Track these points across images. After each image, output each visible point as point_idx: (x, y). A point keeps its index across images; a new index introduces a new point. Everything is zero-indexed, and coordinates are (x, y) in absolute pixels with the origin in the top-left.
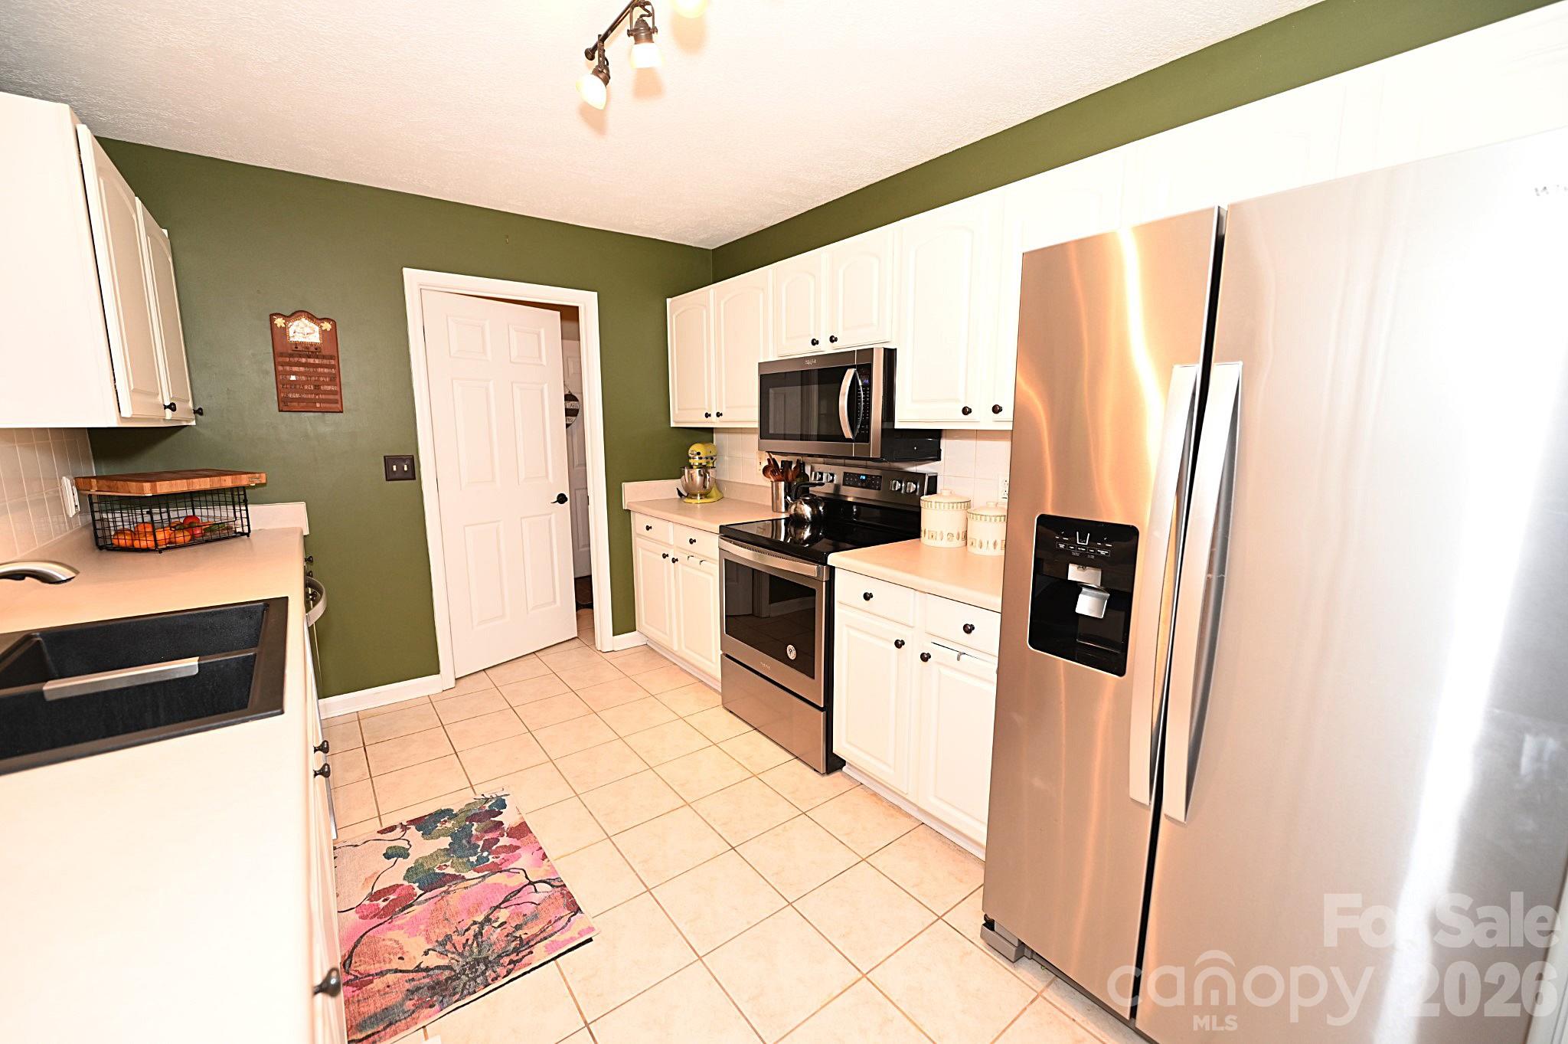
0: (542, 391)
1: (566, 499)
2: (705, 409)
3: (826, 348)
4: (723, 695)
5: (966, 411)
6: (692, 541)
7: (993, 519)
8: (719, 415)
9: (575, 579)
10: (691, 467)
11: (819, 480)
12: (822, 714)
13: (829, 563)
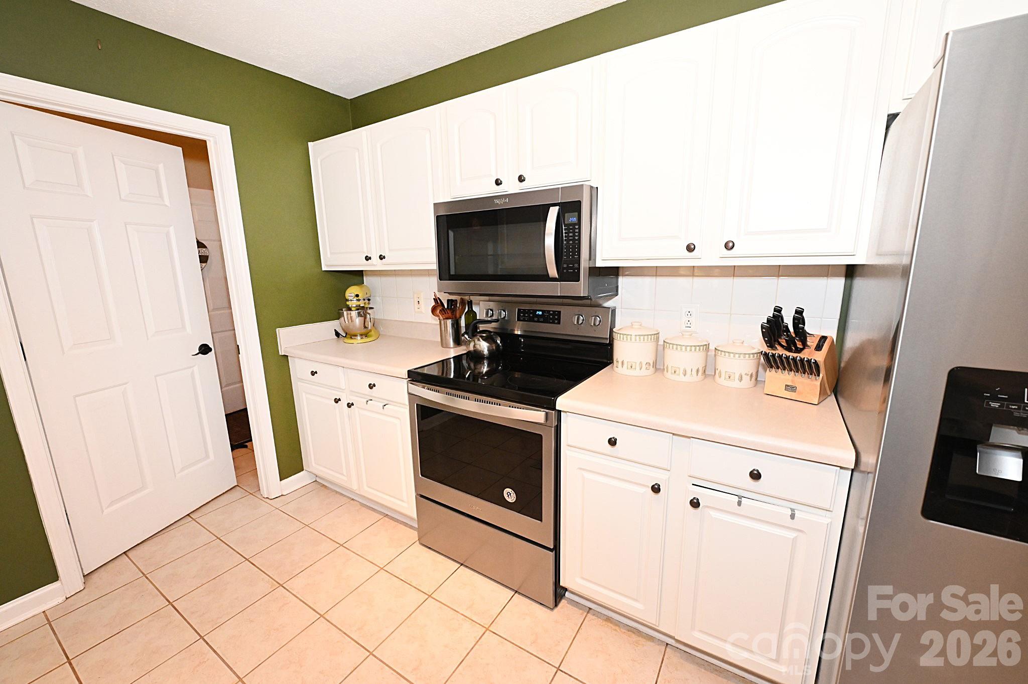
0: (168, 235)
1: (210, 350)
2: (364, 253)
3: (511, 187)
4: (419, 530)
5: (690, 248)
6: (371, 386)
7: (688, 348)
8: (382, 257)
9: (226, 415)
10: (349, 309)
11: (491, 317)
12: (552, 554)
13: (557, 408)
